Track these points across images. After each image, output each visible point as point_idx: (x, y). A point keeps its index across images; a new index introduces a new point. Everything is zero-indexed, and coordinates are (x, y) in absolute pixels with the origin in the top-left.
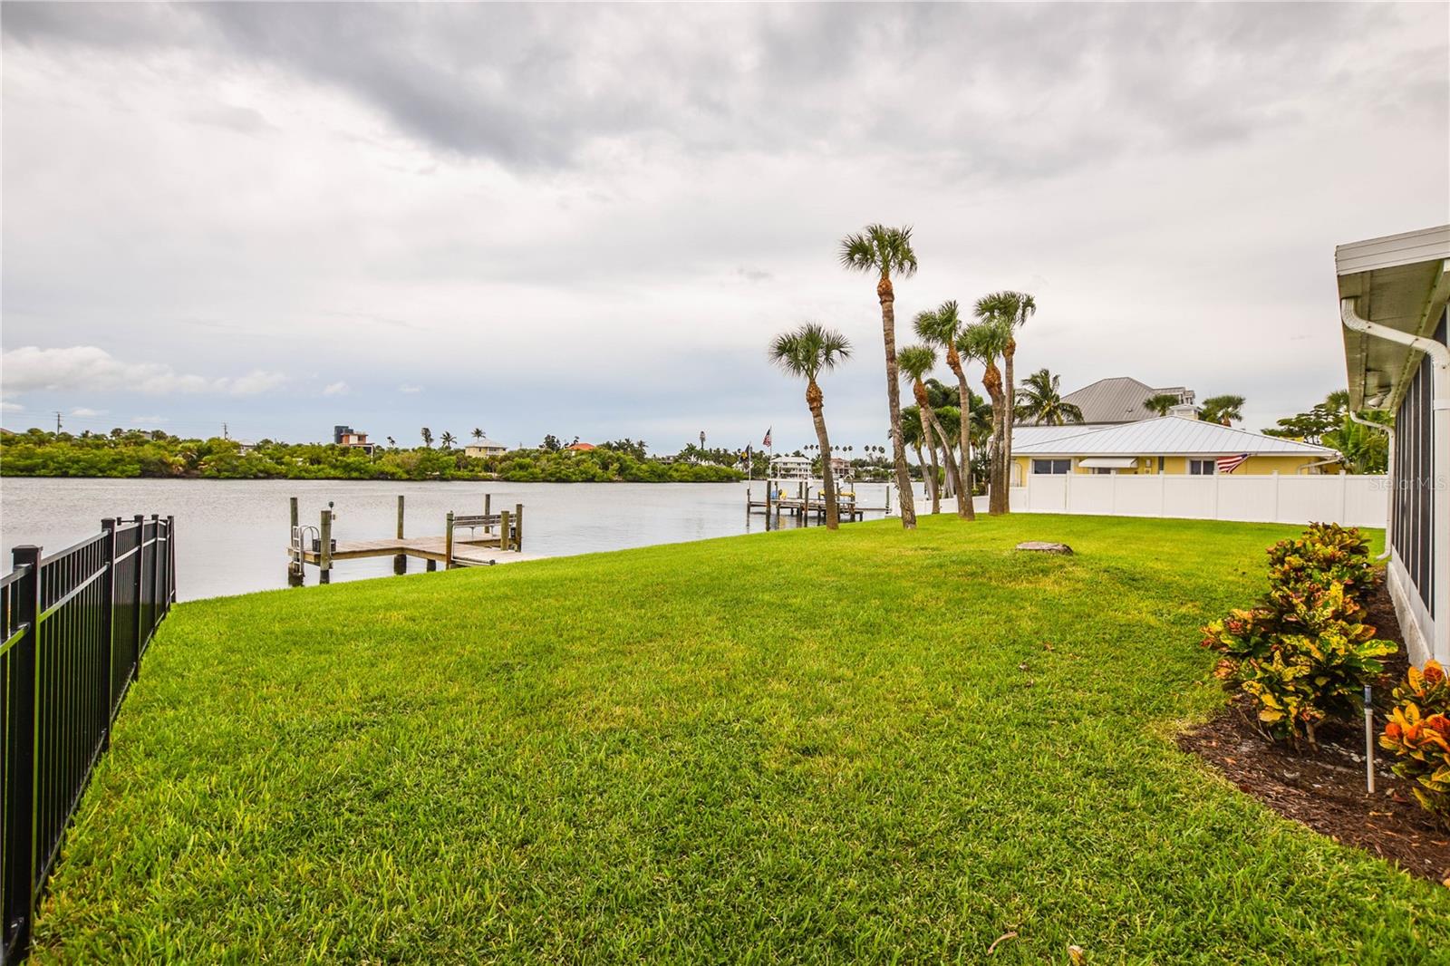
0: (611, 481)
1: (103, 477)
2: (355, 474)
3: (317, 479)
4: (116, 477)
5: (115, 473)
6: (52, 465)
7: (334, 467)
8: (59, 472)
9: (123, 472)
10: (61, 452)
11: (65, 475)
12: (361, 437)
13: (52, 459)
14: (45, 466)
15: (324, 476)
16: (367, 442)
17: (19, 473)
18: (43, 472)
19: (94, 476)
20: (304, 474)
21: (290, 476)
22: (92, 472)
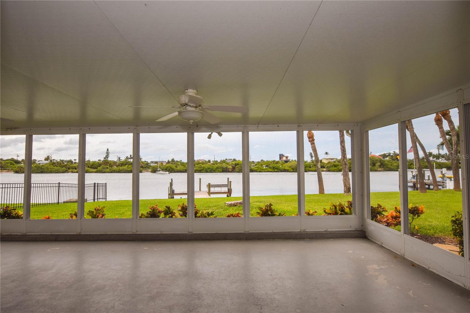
0: (376, 171)
1: (214, 172)
2: (276, 170)
3: (265, 172)
4: (217, 172)
5: (217, 171)
6: (205, 169)
7: (270, 168)
8: (206, 171)
9: (218, 171)
10: (206, 166)
11: (207, 172)
12: (287, 157)
13: (204, 168)
14: (203, 170)
15: (267, 171)
16: (289, 159)
17: (199, 172)
18: (203, 171)
19: (213, 172)
20: (262, 171)
21: (258, 171)
22: (212, 171)
